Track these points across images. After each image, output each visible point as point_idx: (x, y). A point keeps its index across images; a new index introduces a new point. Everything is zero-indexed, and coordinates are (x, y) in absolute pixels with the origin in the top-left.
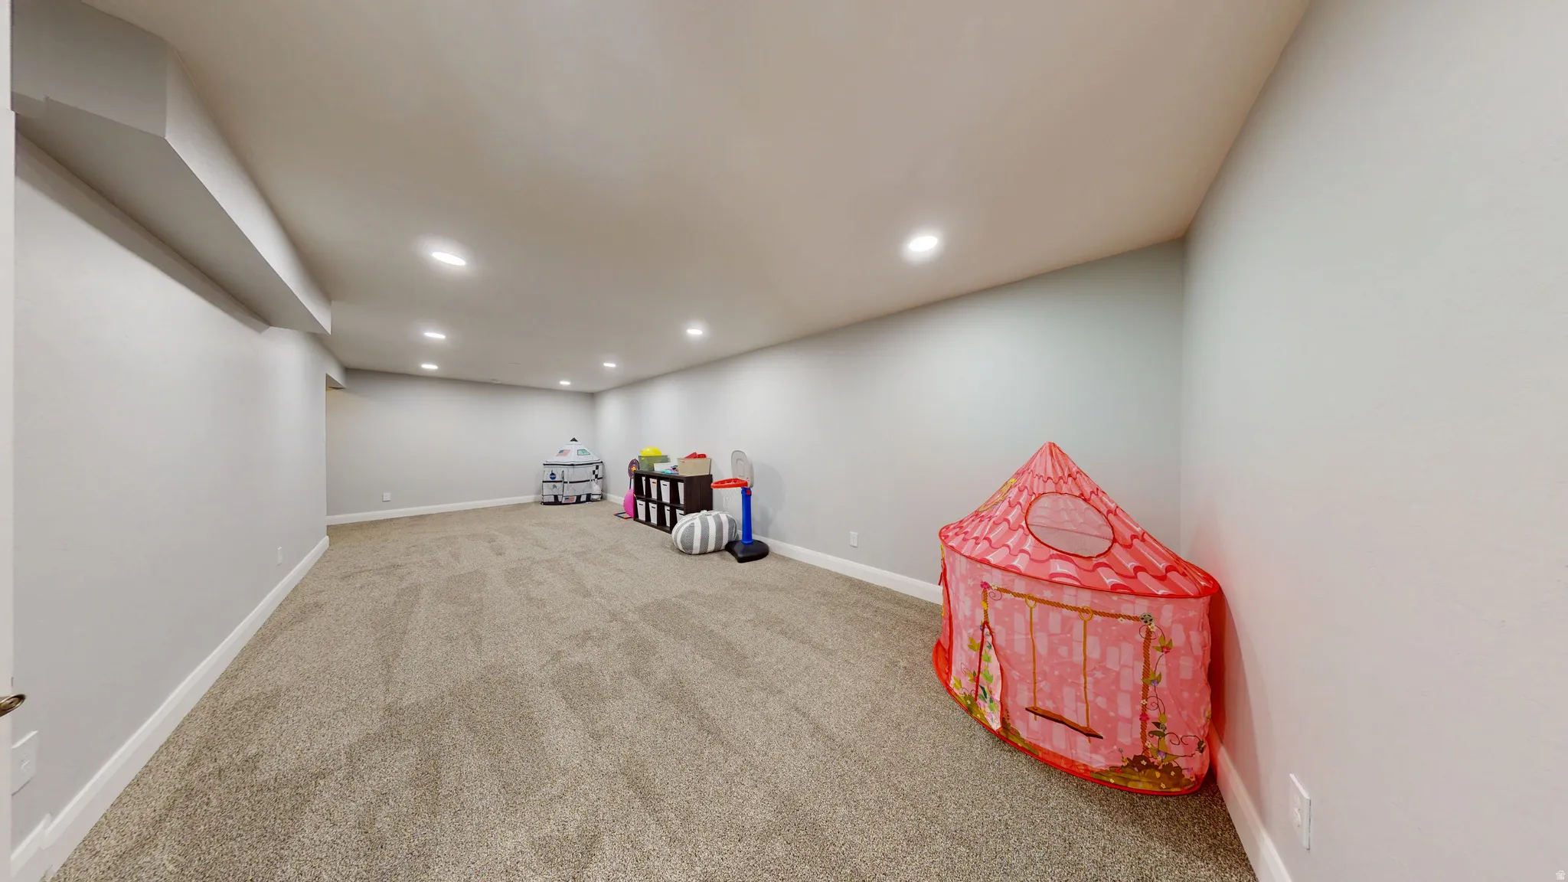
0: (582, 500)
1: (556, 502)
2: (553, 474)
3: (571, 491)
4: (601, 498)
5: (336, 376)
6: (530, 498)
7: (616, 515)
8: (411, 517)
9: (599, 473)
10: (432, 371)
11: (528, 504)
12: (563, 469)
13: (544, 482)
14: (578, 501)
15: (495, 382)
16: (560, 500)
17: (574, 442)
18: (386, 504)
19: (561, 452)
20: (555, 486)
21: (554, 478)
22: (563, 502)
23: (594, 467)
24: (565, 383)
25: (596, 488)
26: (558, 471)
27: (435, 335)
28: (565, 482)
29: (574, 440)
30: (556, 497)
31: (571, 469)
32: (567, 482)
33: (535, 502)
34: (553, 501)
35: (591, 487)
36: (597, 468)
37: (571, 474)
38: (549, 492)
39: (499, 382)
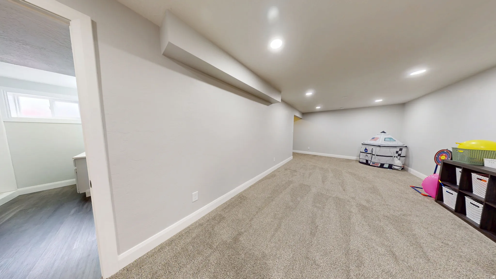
0: (384, 166)
1: (367, 163)
2: (366, 149)
3: (376, 160)
4: (402, 169)
5: (298, 115)
6: (354, 158)
7: (413, 187)
8: (313, 155)
9: (403, 153)
10: (319, 109)
11: (353, 160)
12: (373, 148)
13: (361, 152)
14: (382, 166)
15: (341, 109)
16: (369, 163)
17: (383, 134)
18: (308, 150)
19: (373, 138)
20: (367, 156)
21: (367, 151)
22: (371, 164)
23: (398, 149)
24: (379, 101)
25: (398, 162)
26: (369, 149)
27: (309, 94)
28: (373, 155)
29: (384, 132)
30: (367, 161)
31: (378, 148)
32: (374, 155)
33: (356, 161)
34: (365, 162)
35: (393, 160)
36: (401, 150)
37: (377, 151)
38: (364, 158)
39: (343, 108)
